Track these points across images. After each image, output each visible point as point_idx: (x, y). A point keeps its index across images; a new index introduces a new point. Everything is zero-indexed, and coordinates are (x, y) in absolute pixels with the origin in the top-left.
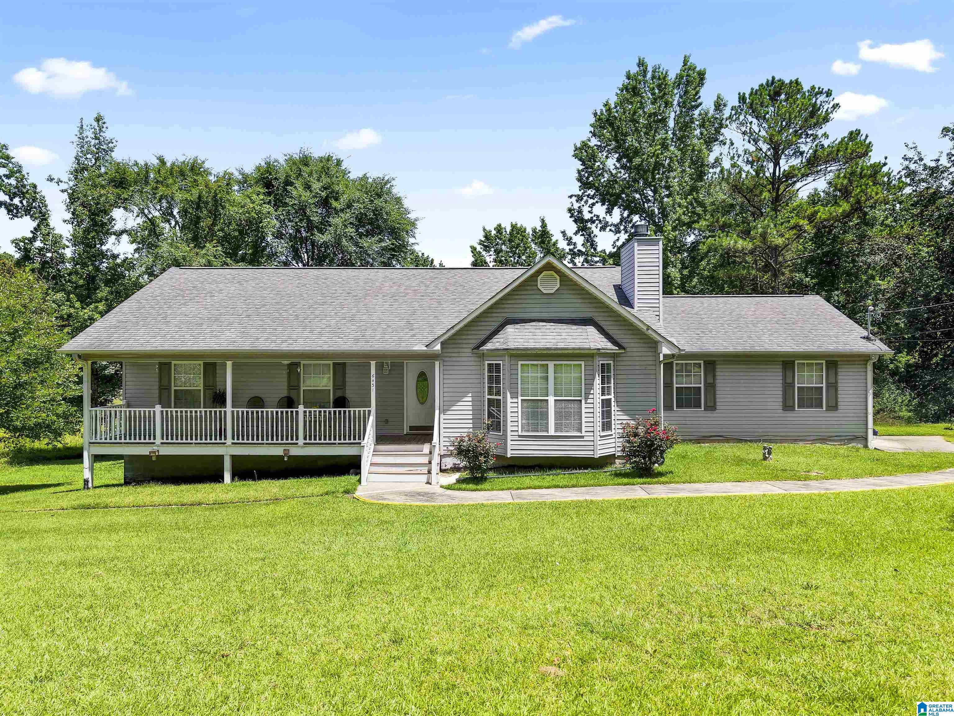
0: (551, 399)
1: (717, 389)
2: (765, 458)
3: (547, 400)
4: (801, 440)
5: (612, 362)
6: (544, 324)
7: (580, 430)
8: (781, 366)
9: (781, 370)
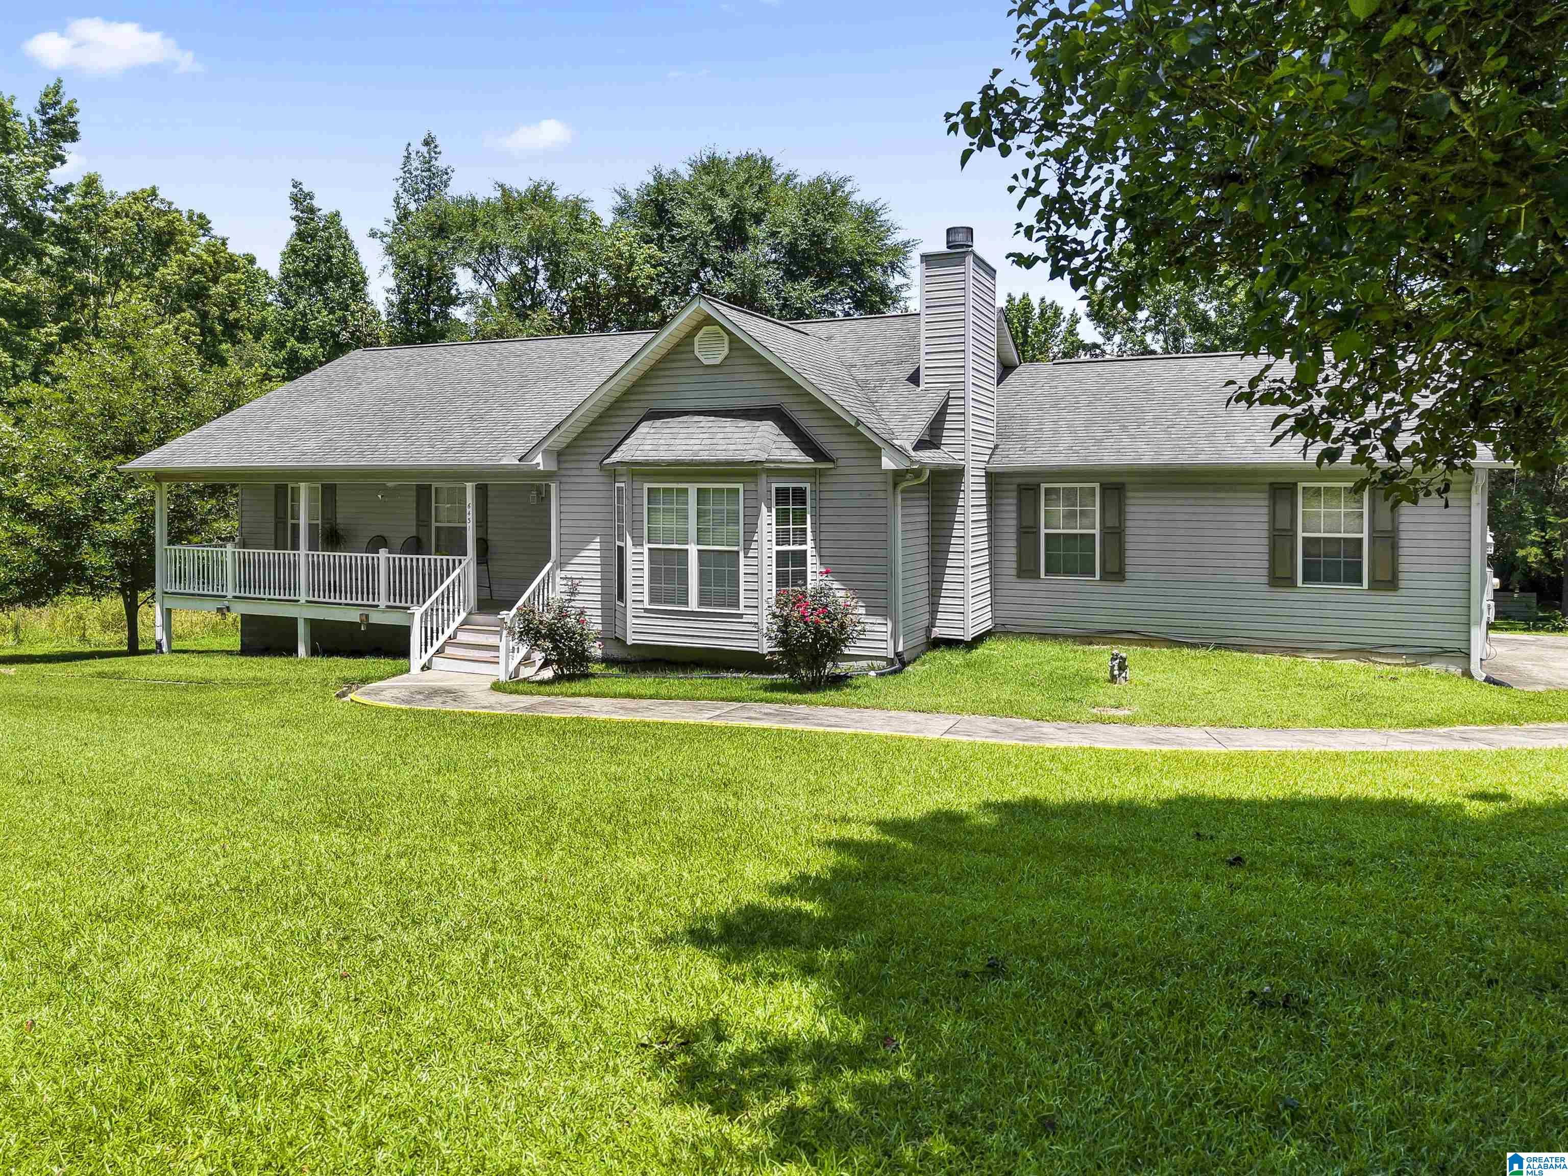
0: (693, 550)
1: (1128, 538)
2: (1113, 679)
3: (687, 550)
4: (1308, 650)
5: (808, 486)
6: (701, 418)
7: (737, 606)
8: (1266, 495)
9: (1266, 503)
